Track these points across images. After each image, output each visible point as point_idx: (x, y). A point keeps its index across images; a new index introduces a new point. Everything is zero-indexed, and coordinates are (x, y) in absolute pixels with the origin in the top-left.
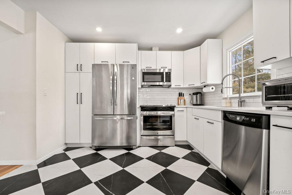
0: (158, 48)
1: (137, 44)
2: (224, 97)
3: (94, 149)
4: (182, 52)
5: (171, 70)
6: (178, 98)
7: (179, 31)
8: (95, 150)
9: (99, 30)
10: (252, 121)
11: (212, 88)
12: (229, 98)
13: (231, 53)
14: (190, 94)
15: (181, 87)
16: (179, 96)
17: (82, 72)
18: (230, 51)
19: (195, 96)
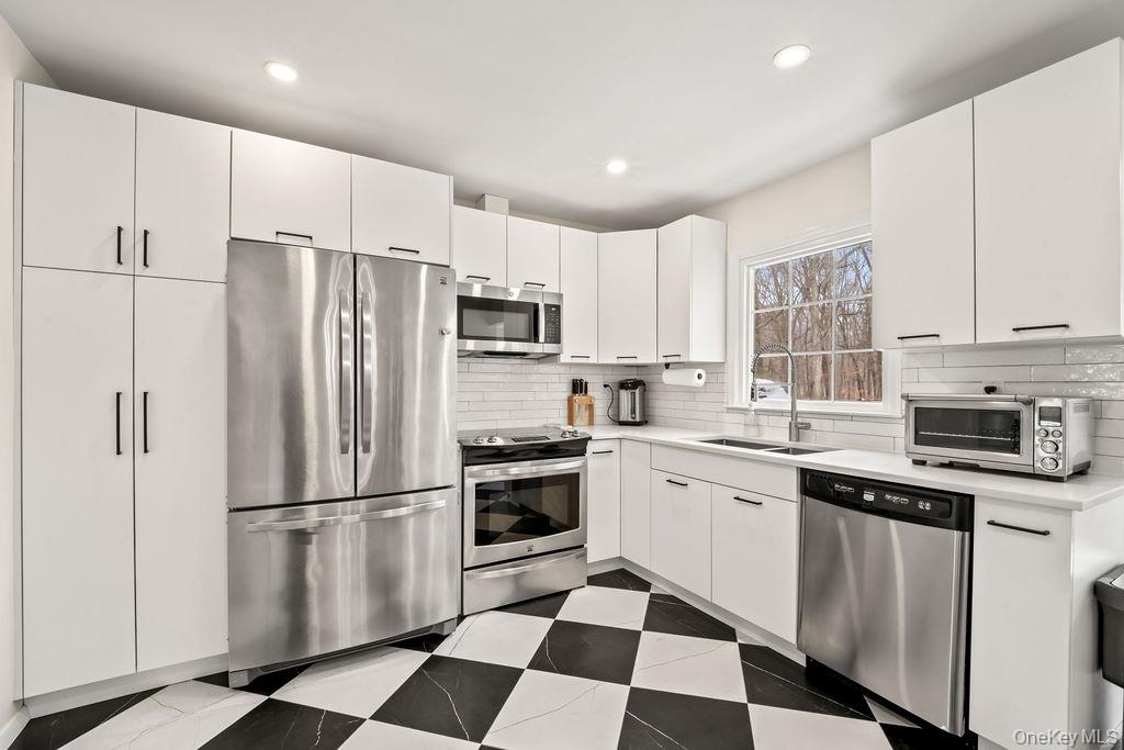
0: (507, 201)
1: (452, 177)
2: (729, 406)
3: (246, 682)
4: (591, 236)
5: (560, 296)
6: (570, 402)
7: (617, 167)
8: (252, 688)
9: (283, 73)
10: (921, 507)
11: (699, 376)
12: (755, 411)
13: (752, 272)
14: (605, 386)
15: (590, 361)
16: (575, 391)
17: (148, 272)
18: (749, 266)
19: (625, 395)
